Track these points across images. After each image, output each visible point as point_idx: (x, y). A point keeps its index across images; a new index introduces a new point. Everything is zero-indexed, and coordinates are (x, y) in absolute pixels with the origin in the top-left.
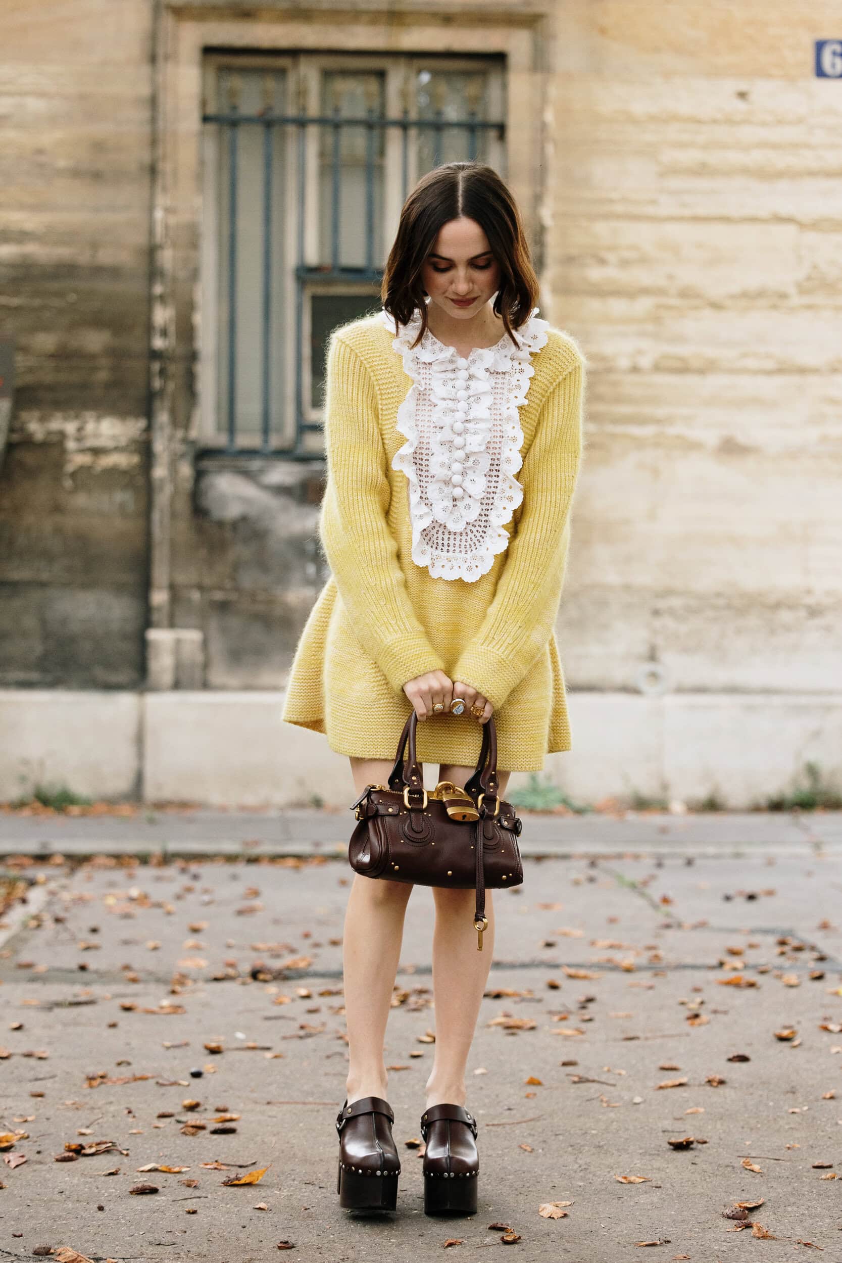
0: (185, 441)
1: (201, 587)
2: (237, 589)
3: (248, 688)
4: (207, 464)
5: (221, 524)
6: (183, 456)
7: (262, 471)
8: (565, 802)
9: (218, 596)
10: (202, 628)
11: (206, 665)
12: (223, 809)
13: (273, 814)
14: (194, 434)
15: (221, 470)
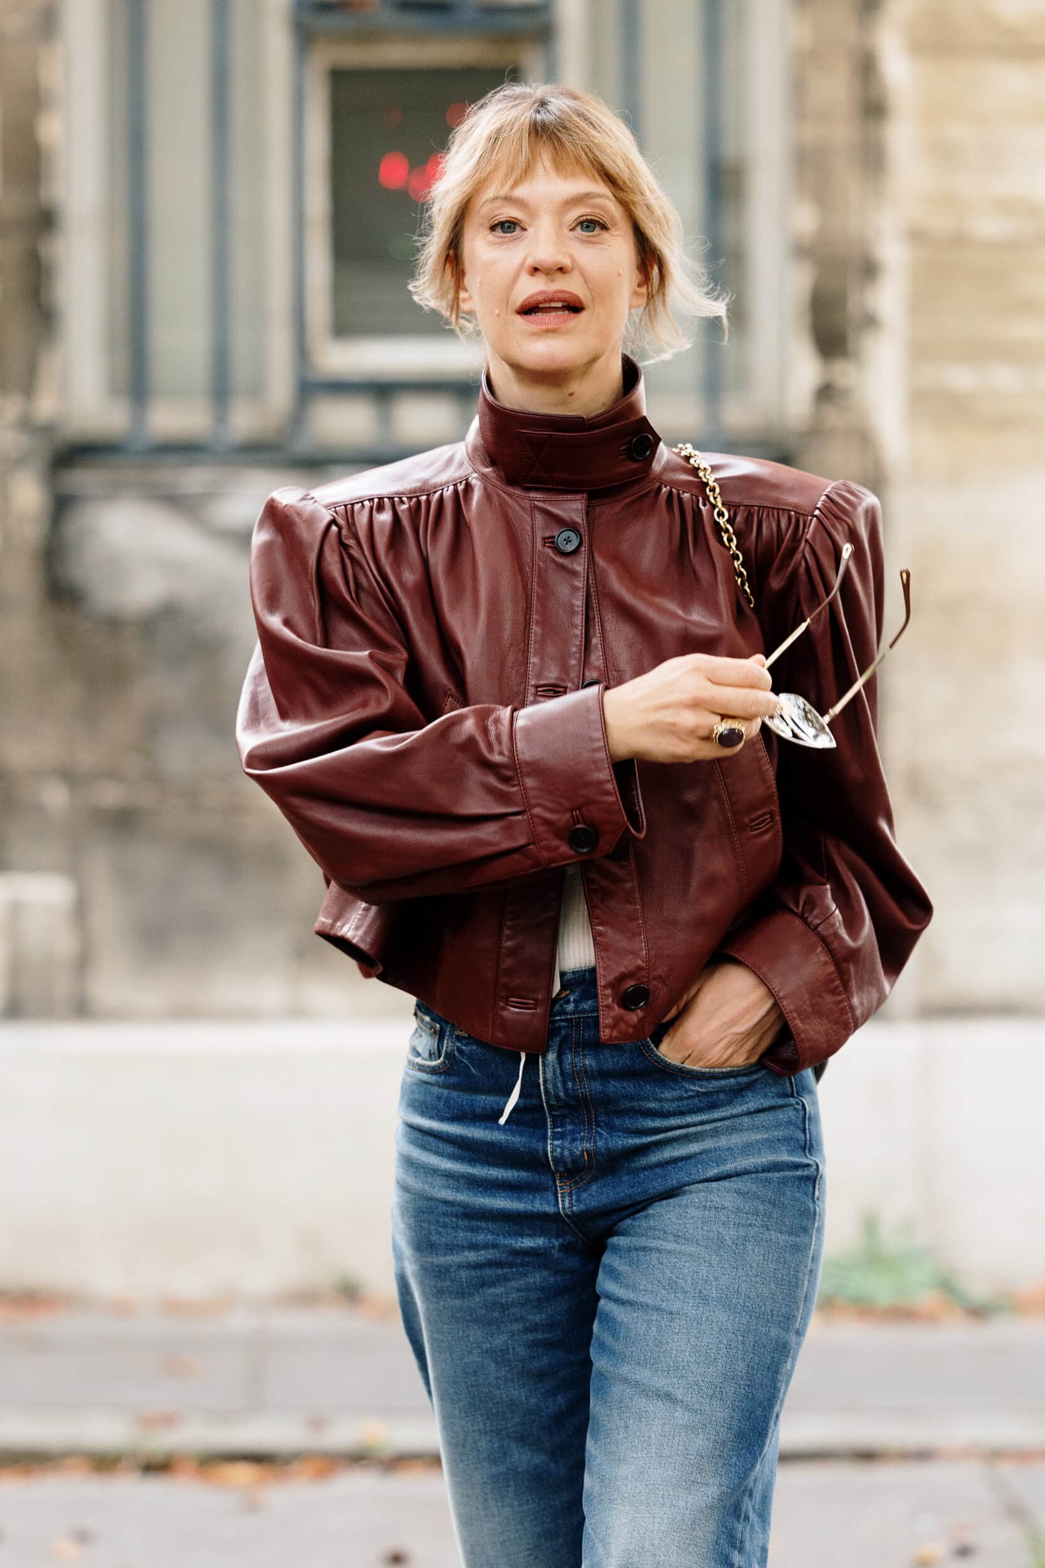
0: (26, 424)
1: (69, 776)
2: (155, 777)
3: (183, 1013)
4: (83, 479)
5: (113, 624)
6: (20, 462)
7: (210, 496)
8: (947, 1286)
9: (110, 795)
10: (74, 870)
11: (83, 962)
12: (122, 1309)
13: (239, 1321)
14: (46, 406)
15: (111, 494)
